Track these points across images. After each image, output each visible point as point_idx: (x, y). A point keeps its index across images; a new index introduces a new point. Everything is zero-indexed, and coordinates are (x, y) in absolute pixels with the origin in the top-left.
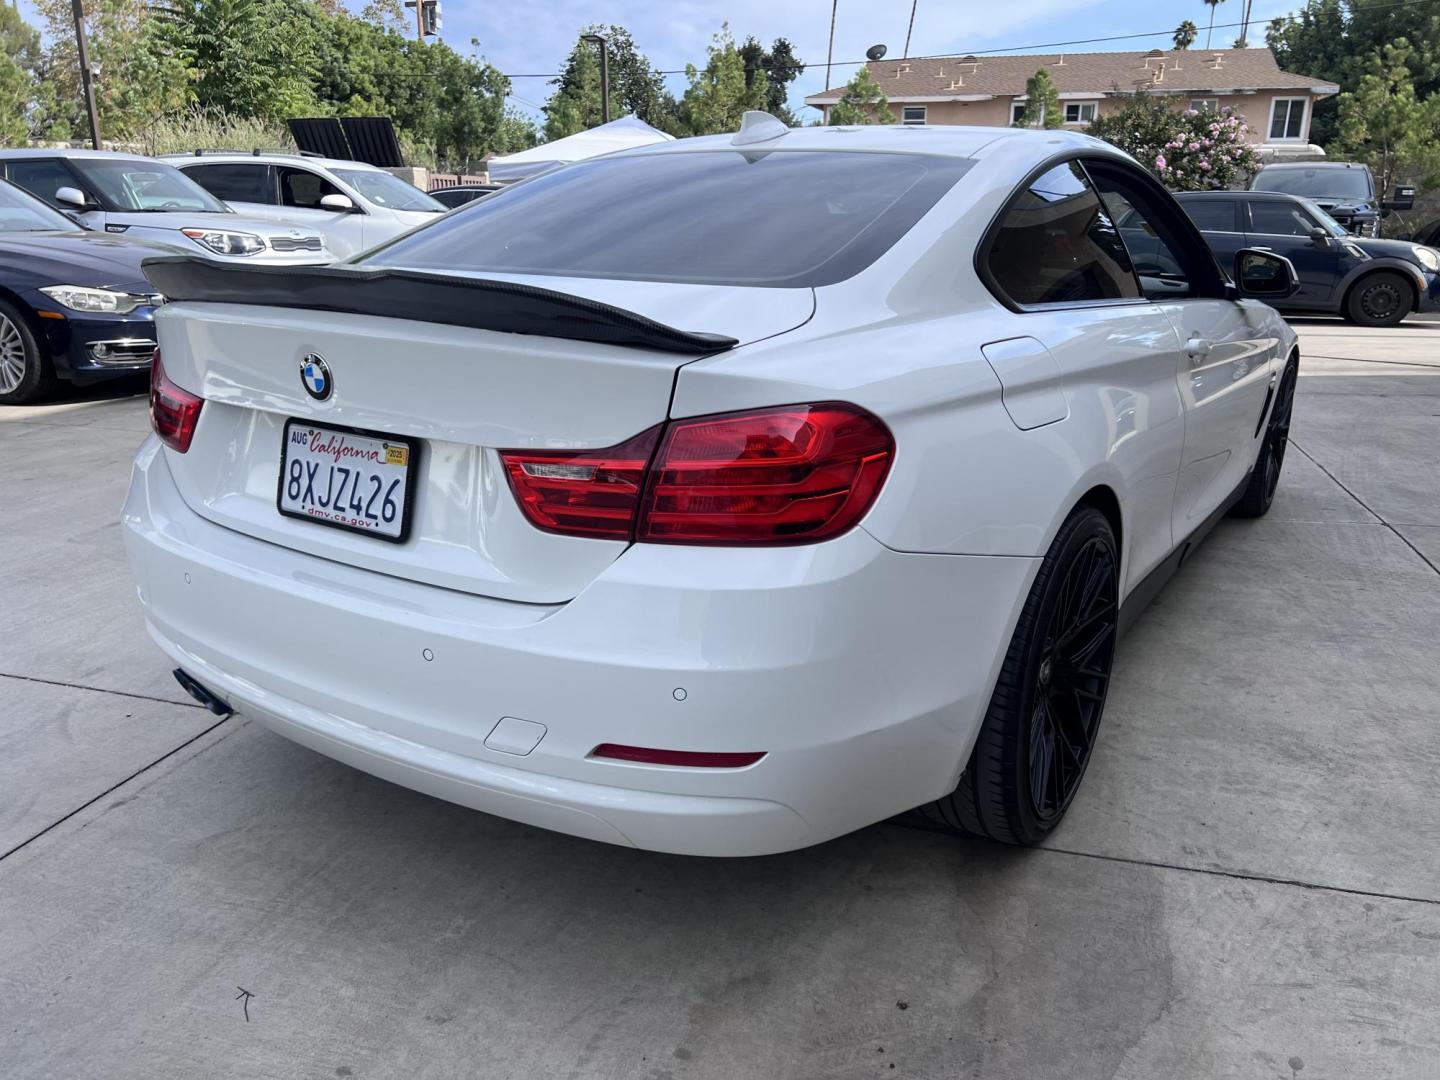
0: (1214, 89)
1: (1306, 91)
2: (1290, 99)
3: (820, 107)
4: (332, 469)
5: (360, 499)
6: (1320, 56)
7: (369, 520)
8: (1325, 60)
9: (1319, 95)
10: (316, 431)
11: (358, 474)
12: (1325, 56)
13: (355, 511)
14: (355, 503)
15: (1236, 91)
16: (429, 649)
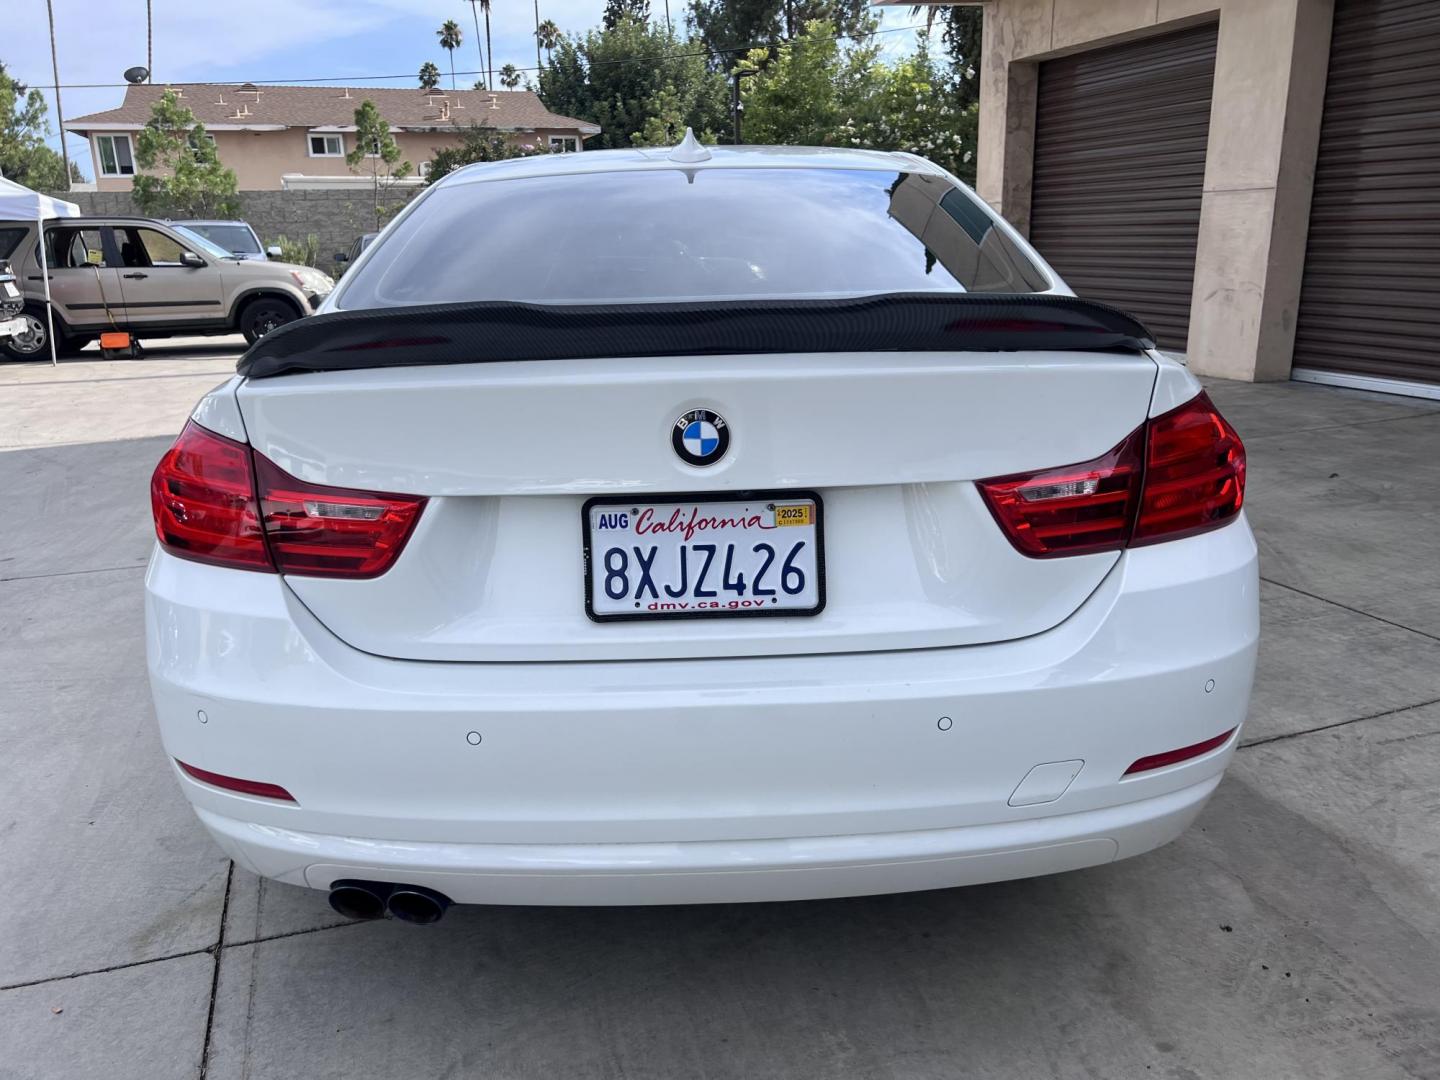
0: (499, 127)
1: (575, 131)
2: (563, 137)
3: (84, 133)
4: (683, 549)
5: (740, 576)
6: (573, 100)
7: (759, 598)
8: (577, 104)
9: (585, 134)
10: (642, 508)
11: (731, 548)
12: (577, 101)
13: (735, 592)
14: (733, 581)
15: (518, 129)
16: (943, 717)
